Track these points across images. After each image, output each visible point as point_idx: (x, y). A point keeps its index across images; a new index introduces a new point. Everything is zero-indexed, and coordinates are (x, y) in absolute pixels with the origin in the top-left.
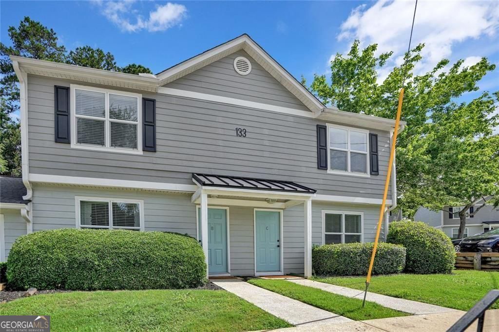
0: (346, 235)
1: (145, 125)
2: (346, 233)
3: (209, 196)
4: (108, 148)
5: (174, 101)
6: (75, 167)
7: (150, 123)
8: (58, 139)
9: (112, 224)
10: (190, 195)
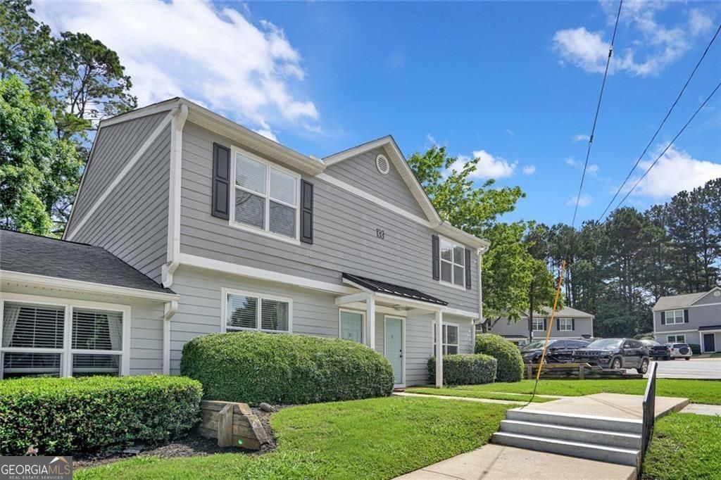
0: (448, 346)
1: (304, 211)
2: (449, 345)
3: (377, 303)
4: (266, 233)
5: (328, 189)
6: (231, 251)
7: (307, 210)
8: (216, 213)
9: (261, 327)
10: (335, 296)
